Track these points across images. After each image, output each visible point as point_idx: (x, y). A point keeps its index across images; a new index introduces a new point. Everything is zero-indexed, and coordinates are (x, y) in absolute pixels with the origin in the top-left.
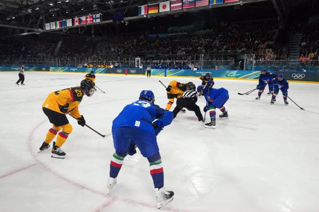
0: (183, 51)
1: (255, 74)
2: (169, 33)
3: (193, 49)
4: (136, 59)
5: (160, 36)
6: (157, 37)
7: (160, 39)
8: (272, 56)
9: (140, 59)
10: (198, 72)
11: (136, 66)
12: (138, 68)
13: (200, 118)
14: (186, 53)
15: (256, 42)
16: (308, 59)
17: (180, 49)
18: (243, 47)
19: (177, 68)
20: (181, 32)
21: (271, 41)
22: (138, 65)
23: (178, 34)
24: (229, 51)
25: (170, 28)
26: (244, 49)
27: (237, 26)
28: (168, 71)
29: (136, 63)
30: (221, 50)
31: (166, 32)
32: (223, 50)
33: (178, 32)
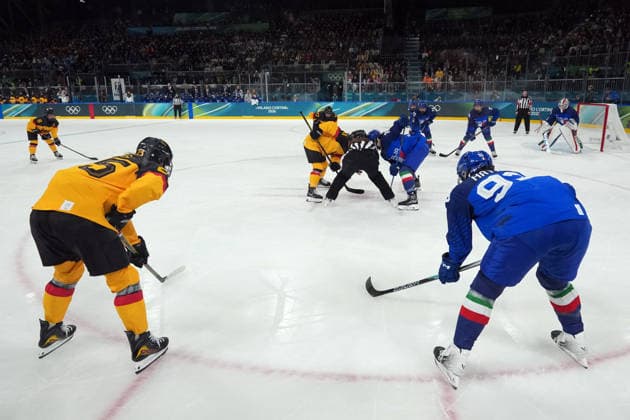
0: (216, 65)
1: (364, 107)
2: (176, 26)
3: (237, 62)
4: (113, 81)
5: (159, 30)
6: (150, 33)
7: (160, 37)
8: (382, 75)
9: (122, 80)
10: (260, 108)
11: (117, 98)
12: (122, 100)
13: (388, 194)
14: (224, 68)
15: (351, 50)
16: (436, 80)
17: (208, 61)
18: (330, 59)
19: (214, 101)
20: (204, 24)
21: (375, 48)
22: (121, 95)
23: (197, 28)
24: (307, 66)
25: (177, 17)
26: (333, 62)
27: (313, 19)
28: (195, 107)
29: (114, 91)
30: (293, 63)
31: (170, 23)
32: (296, 64)
33: (196, 25)
